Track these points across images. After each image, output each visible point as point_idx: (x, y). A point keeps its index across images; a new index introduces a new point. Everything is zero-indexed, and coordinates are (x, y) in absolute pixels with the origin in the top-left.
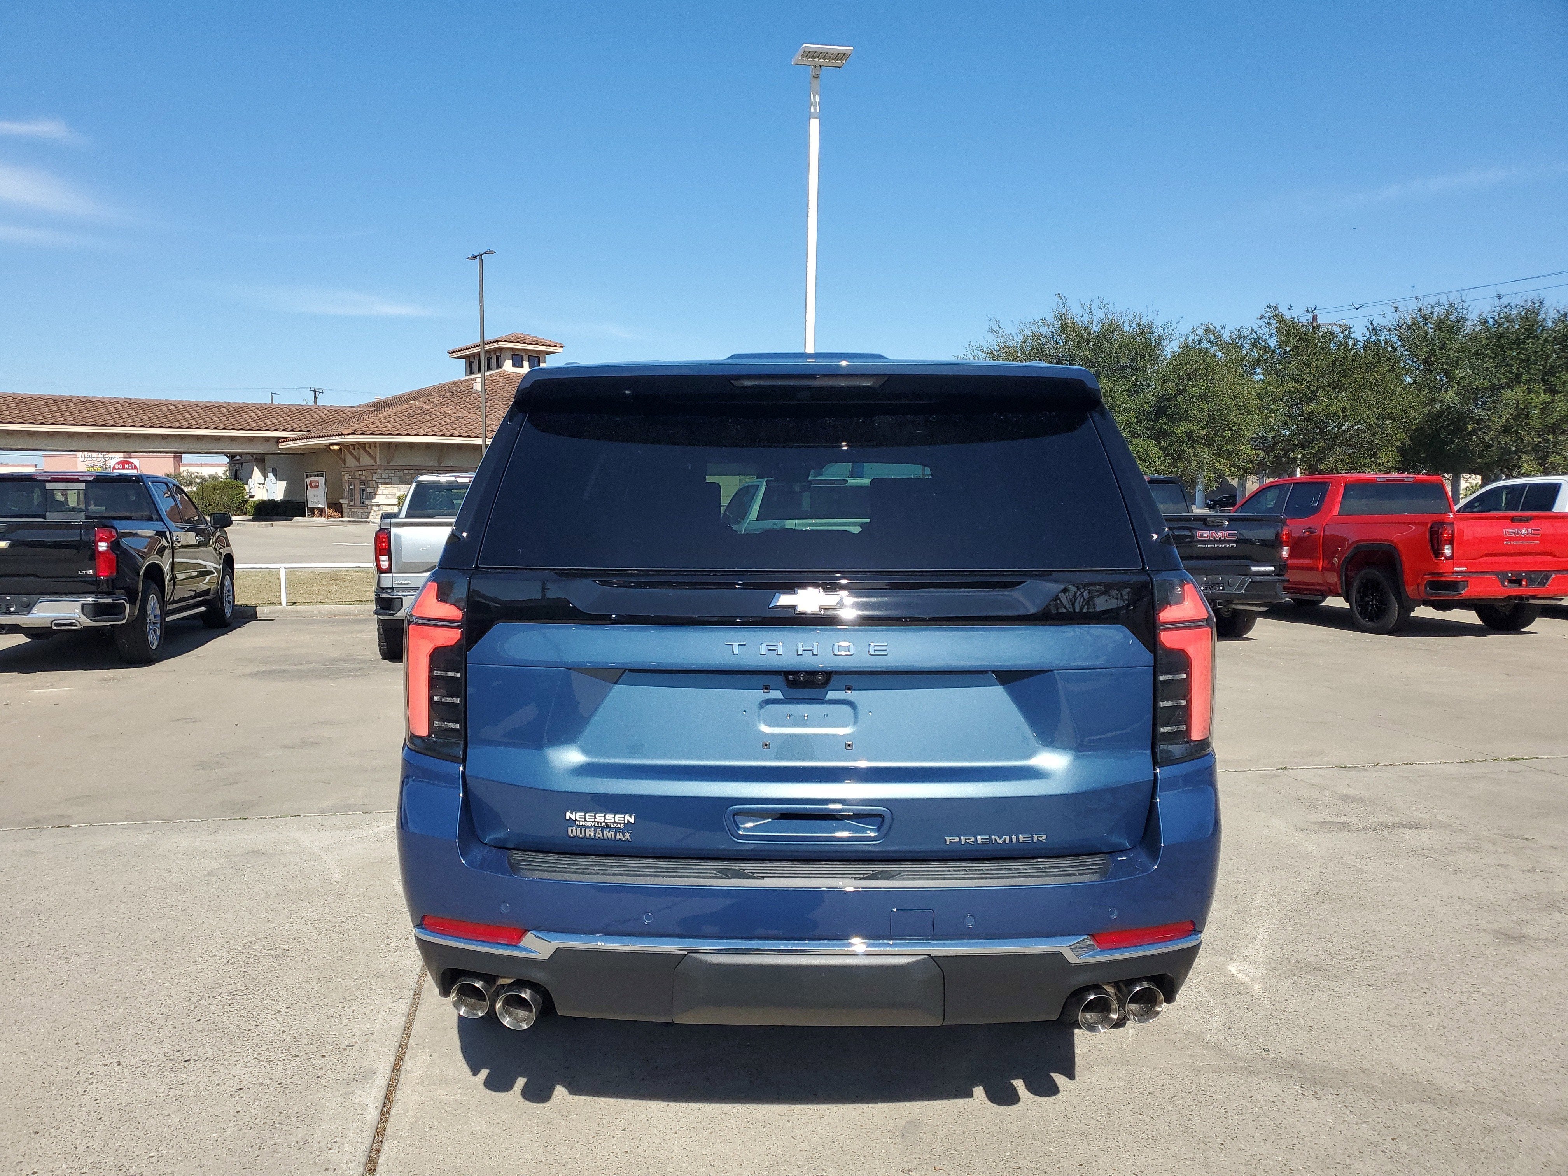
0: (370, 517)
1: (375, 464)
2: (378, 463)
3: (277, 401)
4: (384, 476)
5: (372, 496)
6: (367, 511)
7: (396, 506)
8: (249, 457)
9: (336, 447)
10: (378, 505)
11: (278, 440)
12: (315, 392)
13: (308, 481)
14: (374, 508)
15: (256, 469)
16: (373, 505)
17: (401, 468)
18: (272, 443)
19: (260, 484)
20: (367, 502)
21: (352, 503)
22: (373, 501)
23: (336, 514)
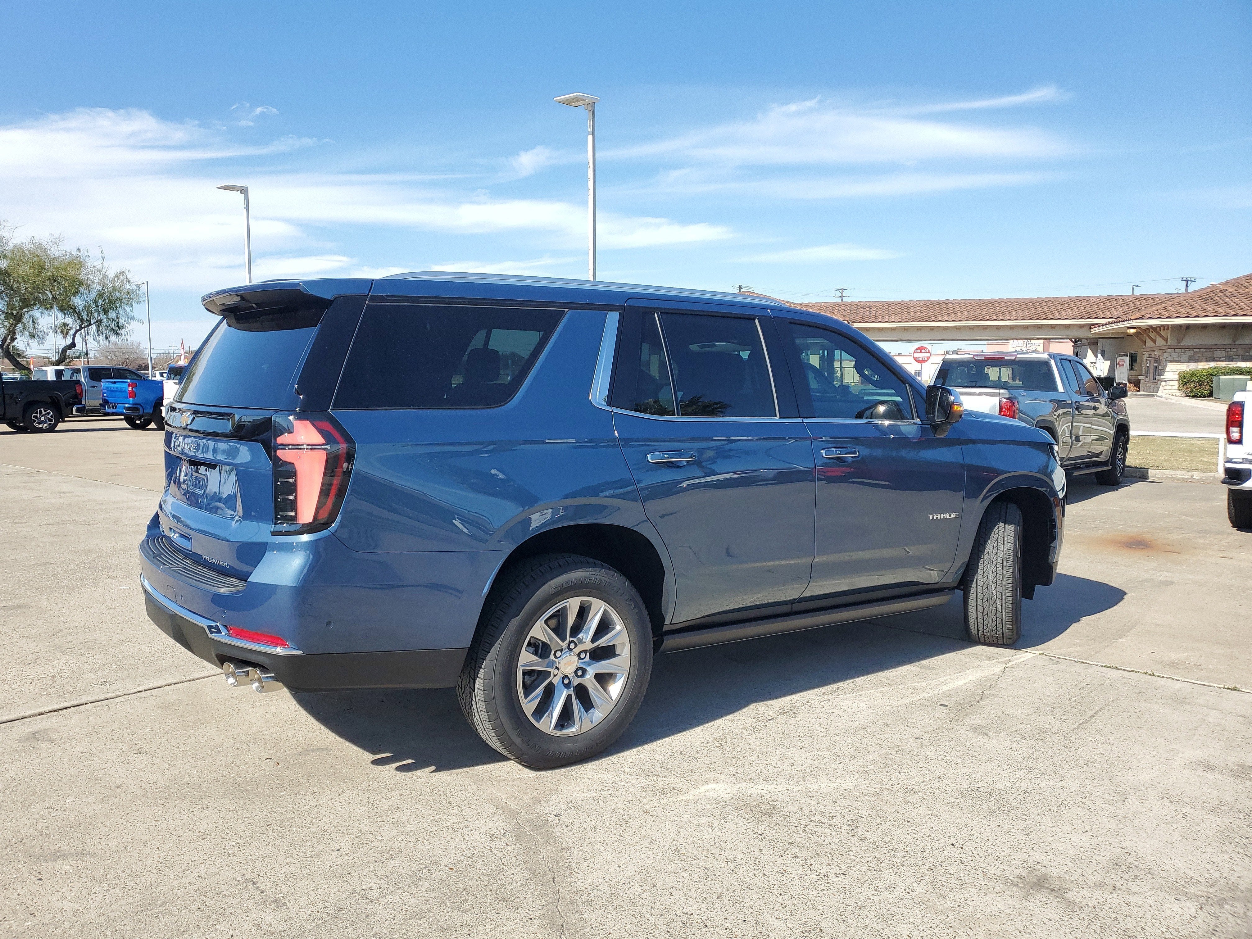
0: (1159, 391)
1: (1166, 344)
2: (1169, 343)
3: (1137, 292)
4: (1173, 355)
5: (1161, 373)
6: (1157, 386)
7: (1177, 382)
8: (1085, 341)
9: (1132, 331)
10: (1166, 381)
11: (1091, 326)
12: (1187, 281)
13: (1118, 360)
14: (1163, 383)
15: (1090, 352)
16: (1162, 381)
17: (1191, 348)
18: (1086, 329)
19: (1091, 363)
20: (1158, 378)
21: (1147, 379)
22: (1162, 377)
23: (1135, 388)
